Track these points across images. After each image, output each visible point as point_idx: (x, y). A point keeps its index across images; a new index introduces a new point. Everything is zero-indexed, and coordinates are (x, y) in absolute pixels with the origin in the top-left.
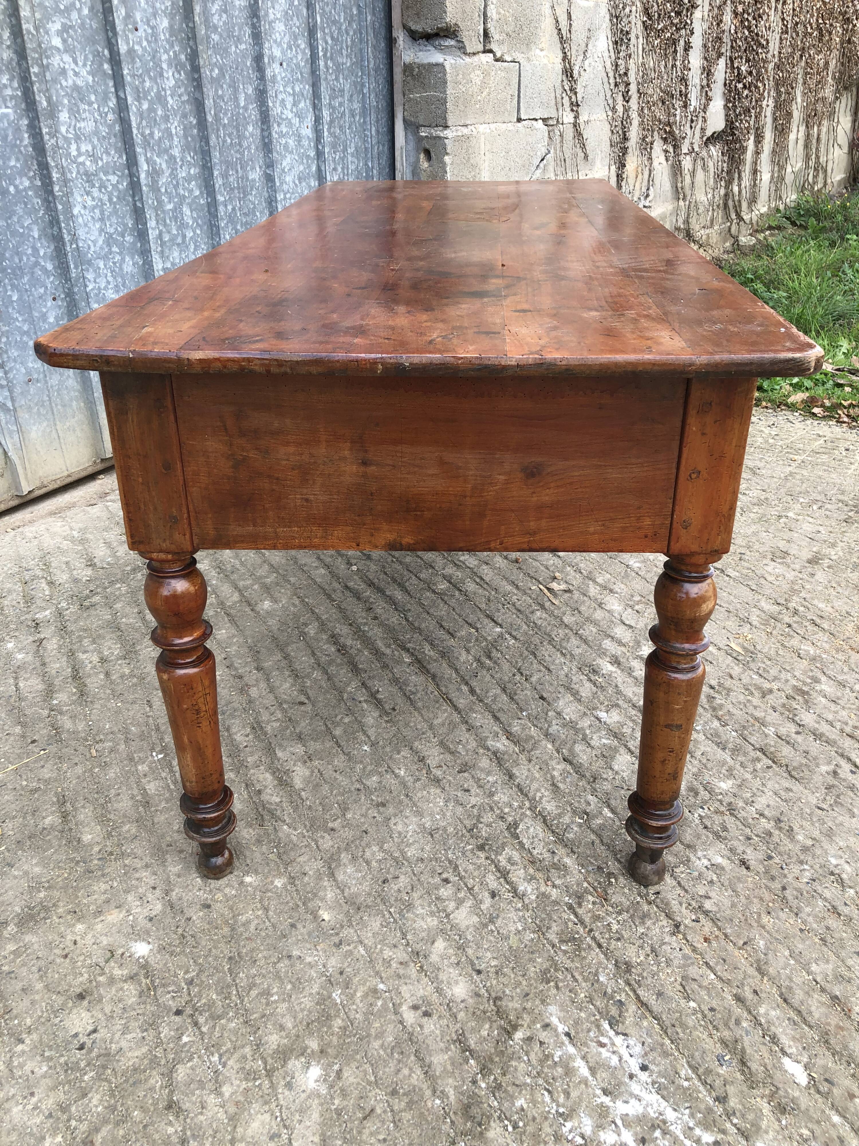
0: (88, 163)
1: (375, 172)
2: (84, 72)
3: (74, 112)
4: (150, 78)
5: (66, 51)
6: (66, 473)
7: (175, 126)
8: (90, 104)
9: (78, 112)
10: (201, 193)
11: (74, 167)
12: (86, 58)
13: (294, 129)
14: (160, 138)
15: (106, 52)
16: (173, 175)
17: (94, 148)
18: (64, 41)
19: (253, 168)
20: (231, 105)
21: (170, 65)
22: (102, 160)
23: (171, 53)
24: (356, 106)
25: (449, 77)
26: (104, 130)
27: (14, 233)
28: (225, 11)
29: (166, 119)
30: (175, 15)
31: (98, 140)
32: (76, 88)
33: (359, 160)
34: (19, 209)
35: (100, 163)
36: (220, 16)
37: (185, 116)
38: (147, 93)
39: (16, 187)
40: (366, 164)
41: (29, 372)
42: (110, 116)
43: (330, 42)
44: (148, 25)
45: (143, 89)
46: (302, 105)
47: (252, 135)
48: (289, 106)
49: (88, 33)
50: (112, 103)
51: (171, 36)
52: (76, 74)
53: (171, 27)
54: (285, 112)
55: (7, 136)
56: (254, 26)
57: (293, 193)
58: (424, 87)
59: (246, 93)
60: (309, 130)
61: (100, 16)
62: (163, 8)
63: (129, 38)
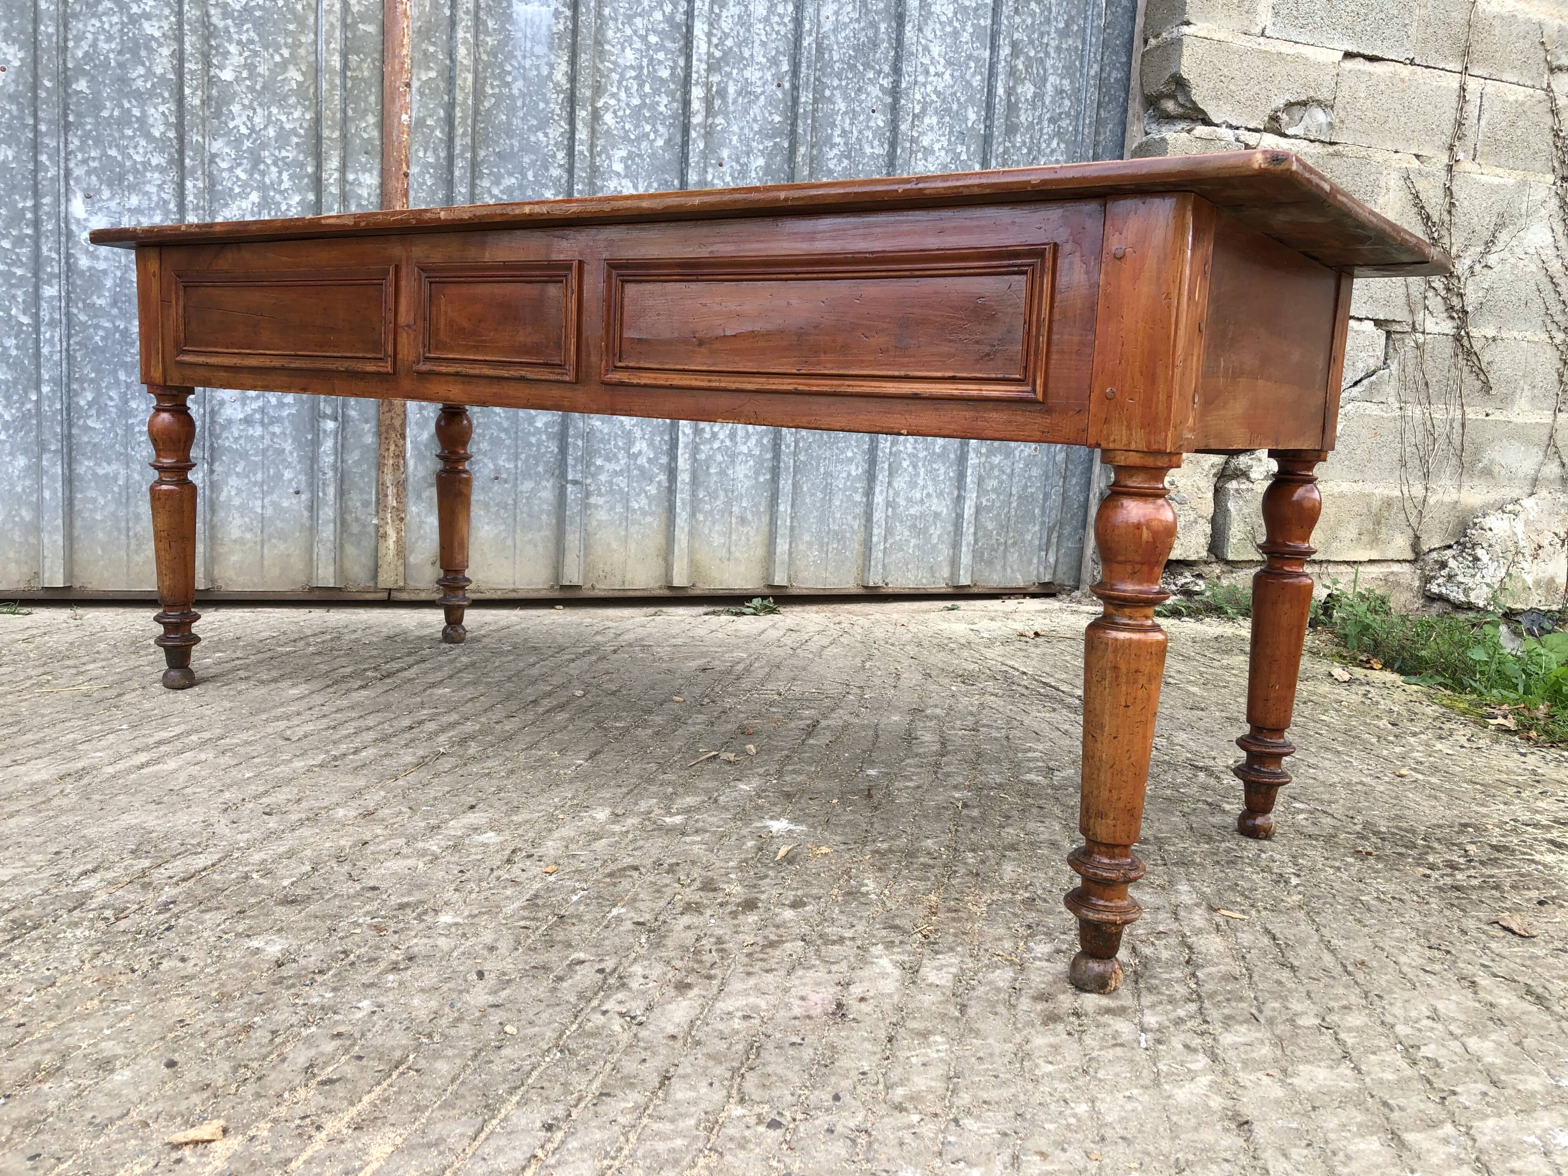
5: (626, 176)
6: (511, 587)
15: (676, 183)
18: (627, 167)
28: (848, 157)
30: (776, 155)
36: (840, 161)
41: (498, 470)
44: (738, 162)
49: (656, 163)
51: (765, 174)
53: (768, 166)
61: (677, 149)
62: (761, 147)
63: (706, 171)
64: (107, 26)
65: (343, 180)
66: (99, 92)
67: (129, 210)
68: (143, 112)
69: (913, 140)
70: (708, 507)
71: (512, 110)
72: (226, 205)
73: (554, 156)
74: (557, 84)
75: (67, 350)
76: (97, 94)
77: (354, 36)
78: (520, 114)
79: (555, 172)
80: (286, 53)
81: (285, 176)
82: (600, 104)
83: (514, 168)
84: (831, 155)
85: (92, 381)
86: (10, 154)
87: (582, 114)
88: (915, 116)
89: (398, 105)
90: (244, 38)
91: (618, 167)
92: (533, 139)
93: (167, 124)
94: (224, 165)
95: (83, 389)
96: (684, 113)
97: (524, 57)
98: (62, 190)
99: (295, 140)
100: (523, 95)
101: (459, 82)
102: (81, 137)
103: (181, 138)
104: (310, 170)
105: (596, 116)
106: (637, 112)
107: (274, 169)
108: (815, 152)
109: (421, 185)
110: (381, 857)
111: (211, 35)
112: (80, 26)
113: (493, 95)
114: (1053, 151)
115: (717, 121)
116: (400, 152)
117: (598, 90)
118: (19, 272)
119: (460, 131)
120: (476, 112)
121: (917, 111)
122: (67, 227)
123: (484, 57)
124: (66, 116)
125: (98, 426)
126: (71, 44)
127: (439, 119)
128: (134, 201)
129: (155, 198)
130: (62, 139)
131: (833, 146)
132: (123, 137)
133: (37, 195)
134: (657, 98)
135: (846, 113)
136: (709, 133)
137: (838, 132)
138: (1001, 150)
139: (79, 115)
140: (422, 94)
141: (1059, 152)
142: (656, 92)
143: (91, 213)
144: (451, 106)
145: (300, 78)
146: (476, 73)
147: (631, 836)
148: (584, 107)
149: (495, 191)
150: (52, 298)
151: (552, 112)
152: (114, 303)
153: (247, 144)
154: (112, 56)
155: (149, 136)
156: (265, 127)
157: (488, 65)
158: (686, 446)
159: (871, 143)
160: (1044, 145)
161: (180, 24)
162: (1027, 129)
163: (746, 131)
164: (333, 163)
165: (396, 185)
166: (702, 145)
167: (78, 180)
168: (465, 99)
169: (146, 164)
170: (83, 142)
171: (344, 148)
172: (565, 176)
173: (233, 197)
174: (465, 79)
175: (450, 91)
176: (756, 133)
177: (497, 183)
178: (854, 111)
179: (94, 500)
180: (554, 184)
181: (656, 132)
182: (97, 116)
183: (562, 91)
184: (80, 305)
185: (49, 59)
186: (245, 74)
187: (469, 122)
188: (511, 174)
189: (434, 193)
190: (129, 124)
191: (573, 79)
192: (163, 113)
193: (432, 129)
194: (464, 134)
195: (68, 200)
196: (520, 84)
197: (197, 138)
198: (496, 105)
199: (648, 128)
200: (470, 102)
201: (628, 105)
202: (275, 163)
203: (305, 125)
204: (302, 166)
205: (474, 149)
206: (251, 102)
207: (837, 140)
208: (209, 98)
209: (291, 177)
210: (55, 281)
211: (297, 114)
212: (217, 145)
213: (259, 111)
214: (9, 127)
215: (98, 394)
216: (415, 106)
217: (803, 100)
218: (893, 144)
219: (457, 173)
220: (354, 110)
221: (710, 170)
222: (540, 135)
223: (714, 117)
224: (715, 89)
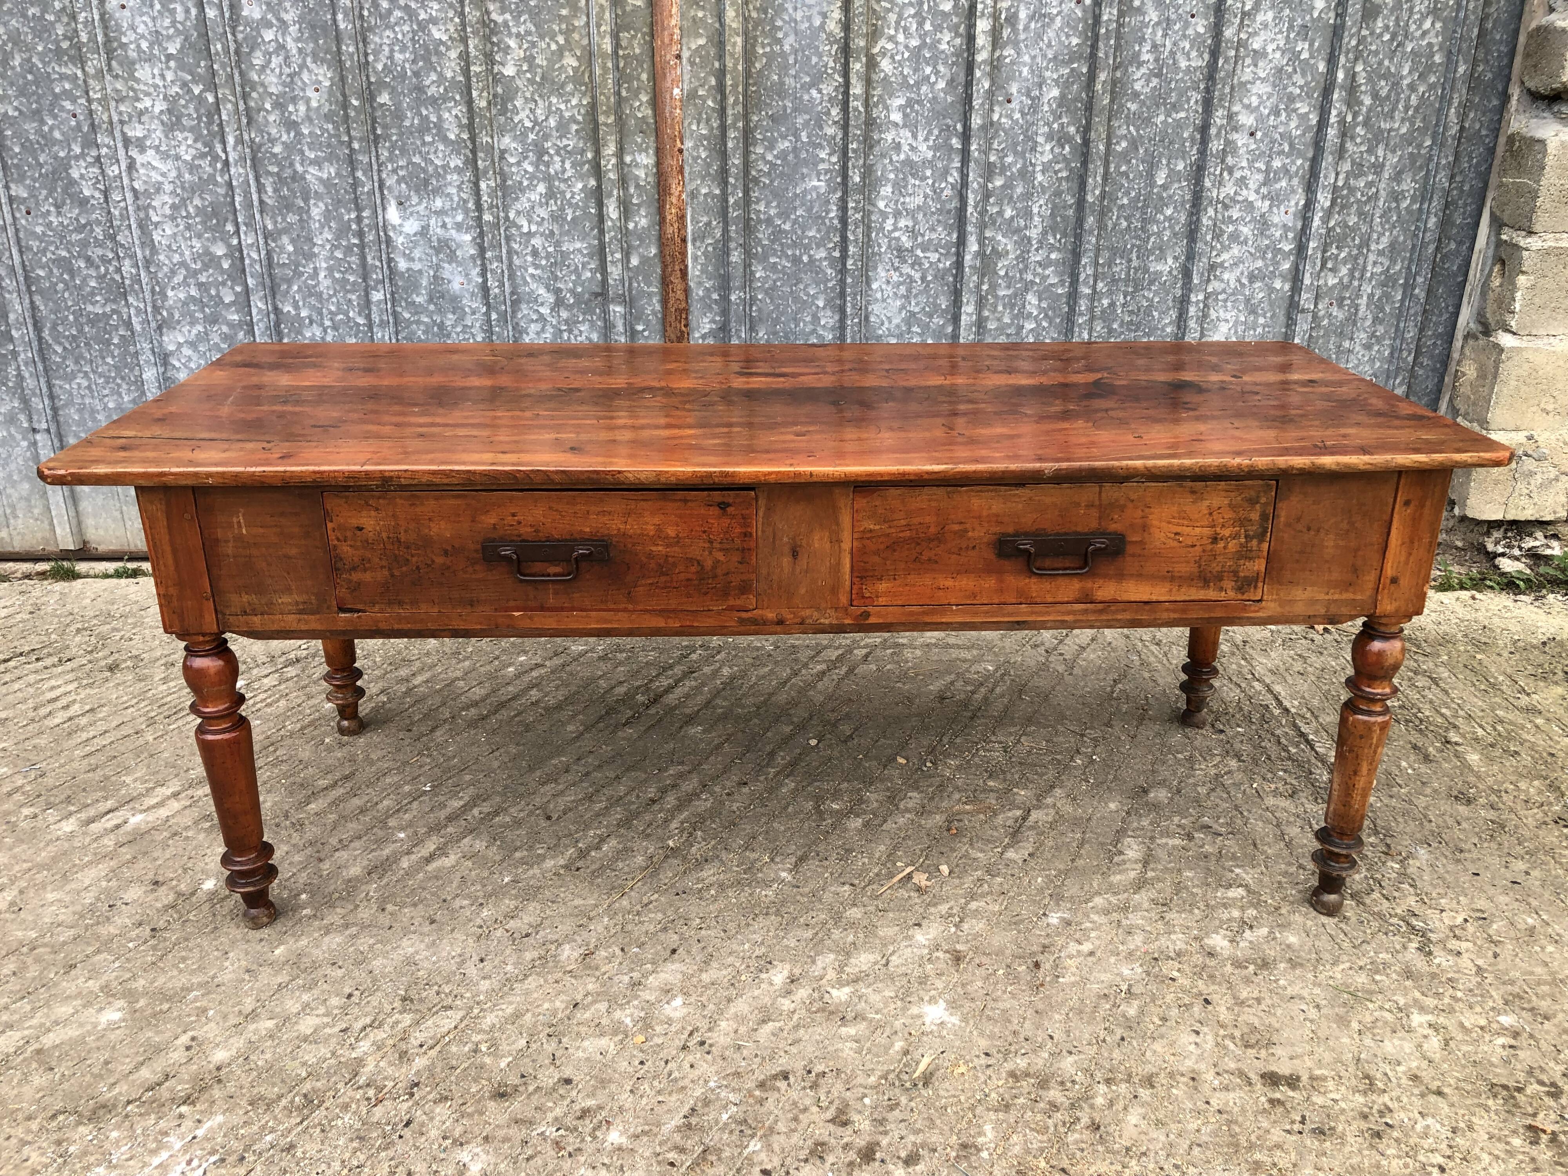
0: (904, 239)
1: (1420, 280)
2: (923, 147)
3: (900, 187)
4: (1016, 153)
5: (905, 126)
7: (1039, 206)
8: (924, 178)
9: (905, 187)
10: (1062, 282)
11: (884, 242)
12: (930, 132)
13: (1257, 214)
14: (1012, 218)
15: (959, 127)
16: (1022, 258)
17: (916, 222)
18: (905, 116)
19: (1162, 258)
20: (1139, 184)
21: (1049, 137)
22: (923, 235)
23: (1055, 126)
24: (1408, 185)
25: (1550, 161)
26: (934, 206)
27: (796, 299)
28: (1159, 75)
29: (1028, 196)
30: (1073, 83)
31: (925, 215)
32: (908, 162)
33: (1393, 261)
34: (807, 278)
35: (920, 239)
36: (1148, 81)
37: (1058, 193)
38: (1004, 169)
39: (810, 256)
40: (1409, 268)
42: (948, 192)
43: (1367, 101)
44: (1028, 95)
45: (1003, 165)
46: (1284, 184)
47: (1169, 219)
48: (1253, 185)
49: (938, 107)
50: (954, 177)
51: (1059, 106)
52: (913, 148)
53: (1063, 96)
54: (1245, 192)
55: (812, 208)
56: (1207, 90)
57: (1233, 294)
58: (1520, 170)
59: (1170, 170)
60: (1290, 216)
61: (960, 89)
62: (1055, 76)
63: (993, 111)
64: (400, 36)
65: (621, 163)
66: (400, 102)
67: (435, 212)
68: (440, 118)
69: (1241, 44)
71: (784, 68)
72: (517, 199)
73: (828, 113)
74: (830, 34)
76: (398, 105)
77: (624, 12)
78: (792, 72)
79: (830, 131)
80: (561, 40)
81: (568, 165)
82: (875, 50)
83: (788, 129)
84: (1138, 75)
86: (333, 171)
87: (857, 67)
88: (1244, 14)
89: (669, 80)
90: (522, 30)
91: (896, 117)
92: (806, 97)
93: (460, 126)
94: (512, 160)
96: (968, 49)
97: (795, 9)
98: (378, 201)
99: (575, 127)
100: (795, 52)
101: (728, 48)
102: (389, 148)
103: (473, 139)
104: (590, 155)
105: (872, 64)
106: (916, 54)
107: (557, 159)
108: (1118, 74)
109: (695, 159)
110: (583, 1029)
111: (493, 32)
112: (377, 39)
113: (764, 54)
114: (1425, 33)
115: (1005, 53)
116: (673, 127)
117: (874, 35)
118: (352, 279)
119: (731, 100)
120: (748, 74)
121: (1247, 8)
122: (385, 235)
123: (754, 15)
124: (374, 129)
126: (371, 58)
127: (711, 87)
128: (438, 203)
129: (456, 199)
130: (374, 154)
131: (1140, 64)
132: (424, 144)
133: (359, 209)
134: (939, 35)
135: (1158, 24)
136: (995, 66)
137: (1147, 47)
138: (1354, 43)
139: (385, 127)
140: (692, 63)
141: (1433, 33)
142: (938, 28)
143: (404, 218)
144: (721, 74)
145: (575, 64)
146: (746, 33)
147: (796, 1017)
148: (858, 59)
149: (769, 157)
150: (379, 301)
151: (826, 66)
152: (431, 300)
153: (532, 136)
154: (407, 65)
155: (445, 139)
156: (547, 118)
157: (758, 23)
159: (1188, 54)
160: (1414, 27)
161: (463, 24)
162: (1392, 11)
163: (1039, 60)
164: (610, 149)
165: (671, 162)
166: (987, 85)
167: (389, 188)
168: (735, 65)
169: (446, 167)
170: (391, 153)
171: (621, 132)
172: (840, 136)
173: (523, 190)
174: (735, 44)
175: (721, 57)
176: (1050, 60)
177: (771, 148)
178: (1168, 19)
180: (829, 143)
181: (937, 73)
182: (400, 127)
183: (836, 41)
184: (403, 304)
185: (353, 78)
186: (525, 68)
187: (740, 89)
188: (784, 137)
189: (709, 165)
190: (428, 129)
191: (846, 27)
192: (456, 116)
193: (704, 99)
194: (736, 102)
195: (384, 209)
196: (791, 39)
197: (486, 139)
198: (768, 65)
199: (928, 70)
200: (740, 68)
201: (907, 47)
202: (558, 153)
203: (582, 111)
204: (583, 152)
205: (746, 117)
206: (533, 94)
207: (1145, 57)
208: (495, 96)
209: (574, 165)
210: (380, 286)
211: (574, 102)
212: (507, 141)
213: (540, 102)
214: (329, 145)
216: (686, 77)
217: (1105, 18)
218: (1215, 53)
219: (730, 145)
220: (628, 90)
221: (996, 108)
222: (814, 92)
223: (1002, 50)
224: (1003, 16)
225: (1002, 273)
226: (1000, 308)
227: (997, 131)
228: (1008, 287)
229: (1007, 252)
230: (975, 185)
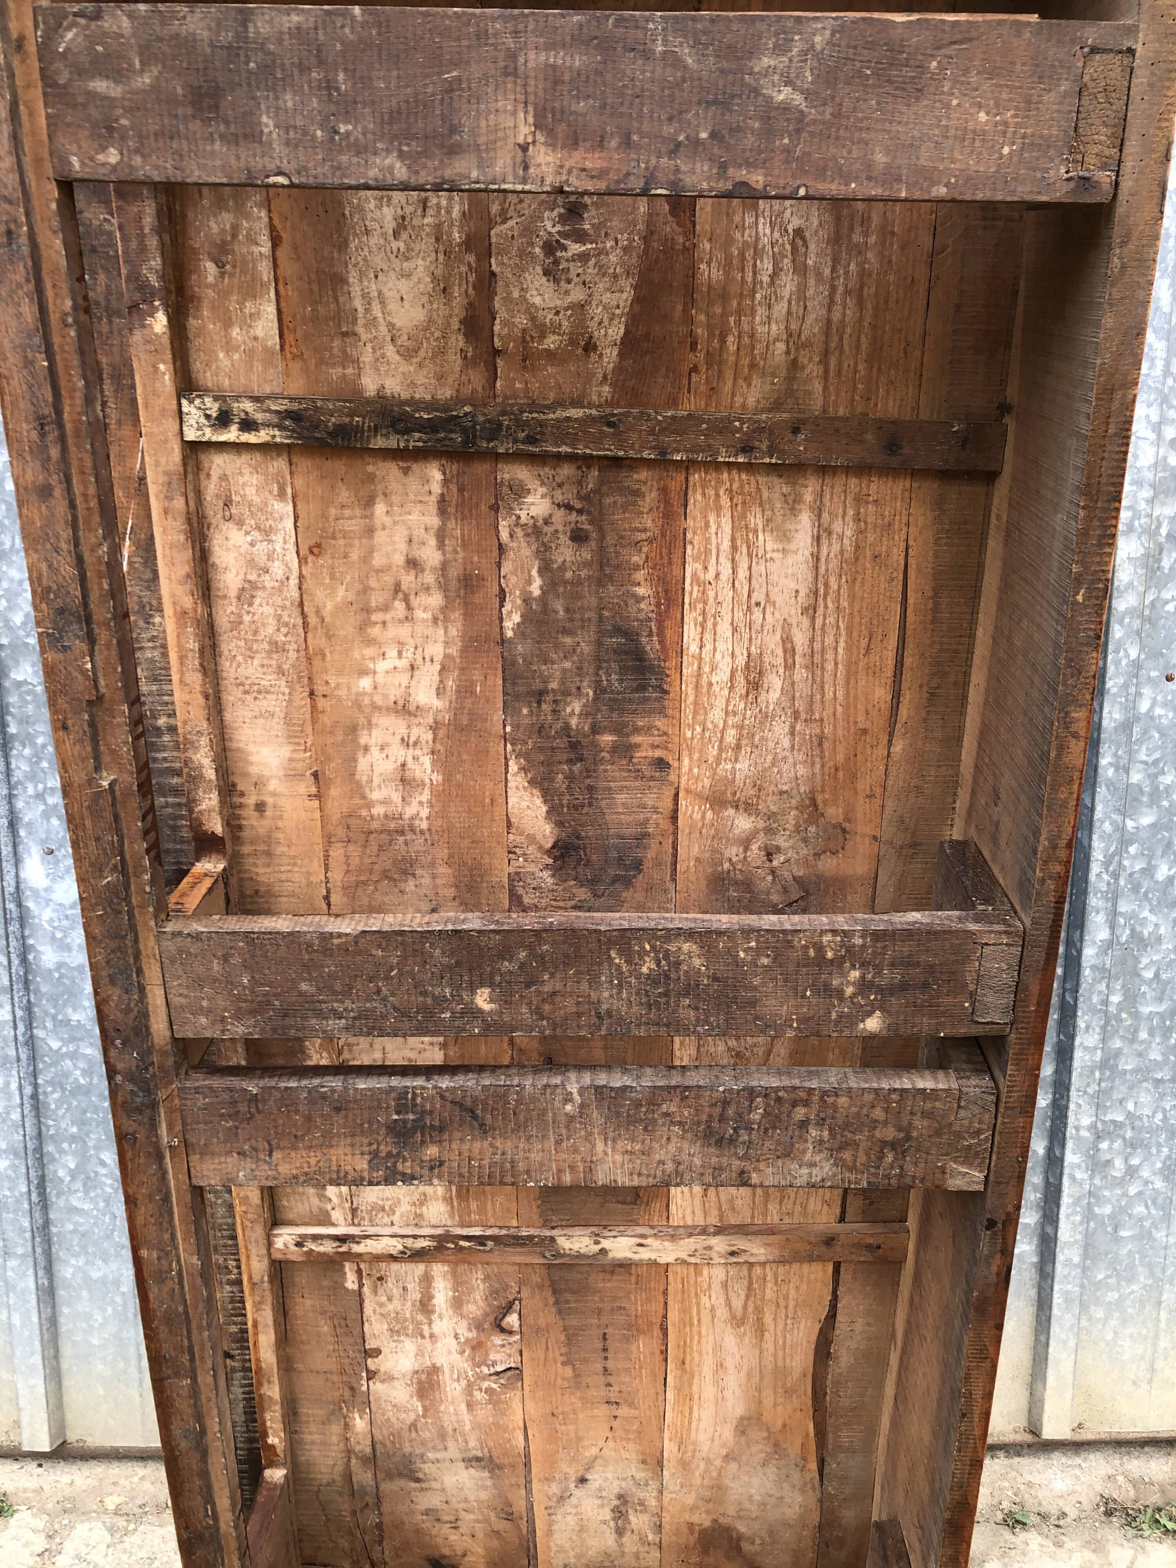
38: (1156, 795)
45: (1155, 789)
63: (1138, 694)
70: (1113, 1296)
75: (35, 1096)
85: (73, 1139)
95: (62, 1151)
98: (7, 848)
102: (29, 760)
115: (1166, 595)
122: (20, 905)
125: (87, 1206)
136: (1146, 618)
139: (26, 722)
143: (55, 877)
158: (1077, 1201)
166: (1133, 650)
167: (31, 826)
170: (34, 768)
179: (87, 1317)
184: (49, 1024)
195: (17, 861)
215: (83, 1157)
221: (1147, 691)
223: (1160, 588)
224: (1164, 531)
225: (1149, 974)
226: (1143, 1035)
227: (1145, 732)
228: (1160, 999)
229: (1159, 940)
230: (1107, 827)
